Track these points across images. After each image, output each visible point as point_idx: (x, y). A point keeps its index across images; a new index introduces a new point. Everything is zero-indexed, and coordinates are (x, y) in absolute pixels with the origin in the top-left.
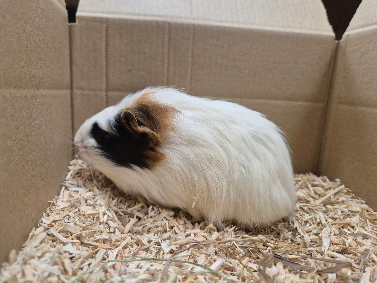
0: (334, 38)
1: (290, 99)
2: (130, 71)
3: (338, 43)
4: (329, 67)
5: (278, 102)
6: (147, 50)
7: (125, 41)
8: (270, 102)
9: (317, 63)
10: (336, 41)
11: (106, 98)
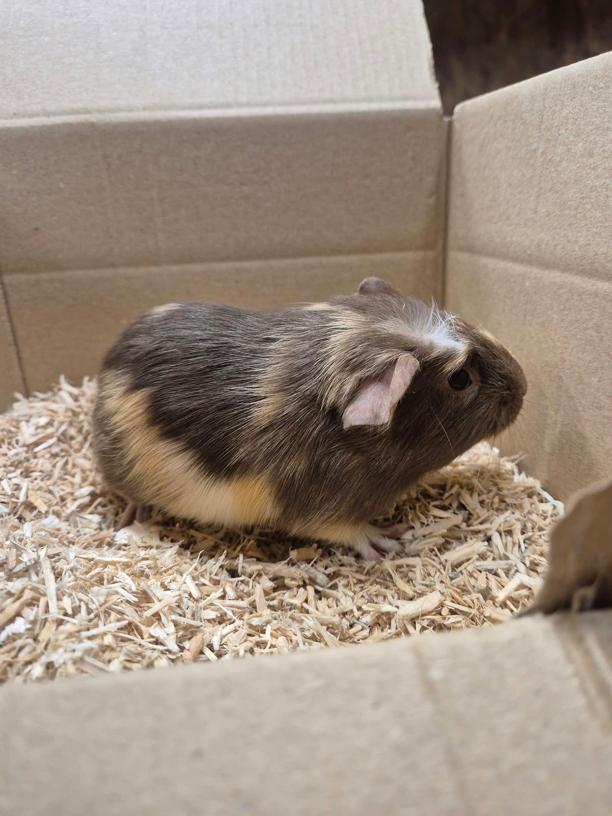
0: (441, 112)
1: (364, 250)
2: (36, 229)
3: (450, 124)
4: (439, 174)
5: (343, 259)
6: (62, 185)
7: (15, 172)
8: (324, 260)
9: (411, 170)
10: (446, 119)
11: (3, 288)
